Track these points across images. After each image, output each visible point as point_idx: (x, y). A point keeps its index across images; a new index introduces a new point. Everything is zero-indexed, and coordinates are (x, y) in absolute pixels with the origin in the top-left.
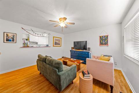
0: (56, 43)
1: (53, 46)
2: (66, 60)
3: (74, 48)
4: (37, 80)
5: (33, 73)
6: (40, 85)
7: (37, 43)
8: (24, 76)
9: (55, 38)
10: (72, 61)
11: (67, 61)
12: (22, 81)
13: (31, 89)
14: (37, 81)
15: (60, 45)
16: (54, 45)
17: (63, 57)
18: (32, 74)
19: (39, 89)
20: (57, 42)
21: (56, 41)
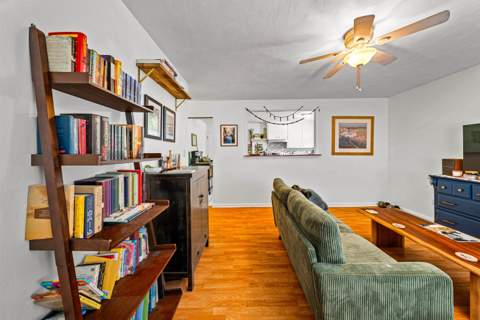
0: (345, 143)
1: (334, 153)
2: (391, 222)
3: (461, 165)
4: (268, 252)
5: (264, 228)
6: (272, 270)
7: (284, 144)
8: (248, 228)
9: (341, 121)
10: (432, 238)
11: (397, 227)
12: (241, 237)
13: (251, 270)
14: (269, 255)
15: (368, 150)
16: (337, 150)
17: (383, 206)
18: (263, 231)
19: (266, 280)
20: (352, 135)
21: (346, 134)
